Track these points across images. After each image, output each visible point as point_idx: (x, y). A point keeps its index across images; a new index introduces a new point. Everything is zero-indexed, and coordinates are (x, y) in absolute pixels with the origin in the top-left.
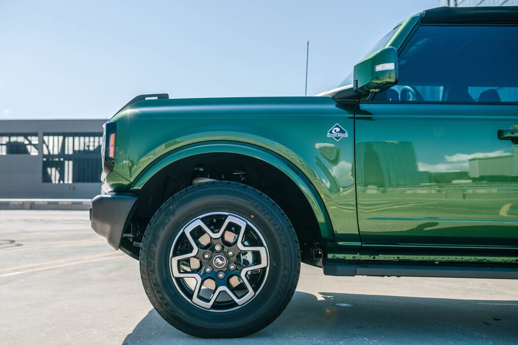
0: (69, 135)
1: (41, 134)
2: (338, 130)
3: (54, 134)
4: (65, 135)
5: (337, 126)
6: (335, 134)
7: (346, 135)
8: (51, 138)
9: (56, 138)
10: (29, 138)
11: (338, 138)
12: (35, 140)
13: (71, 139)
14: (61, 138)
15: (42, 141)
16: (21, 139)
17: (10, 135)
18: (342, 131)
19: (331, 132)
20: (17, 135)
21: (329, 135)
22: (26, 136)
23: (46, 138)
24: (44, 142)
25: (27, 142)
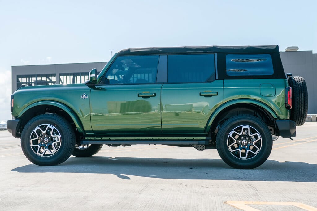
0: (78, 74)
1: (58, 75)
2: (85, 95)
3: (67, 74)
4: (75, 75)
5: (84, 94)
6: (84, 97)
7: (87, 97)
8: (65, 77)
9: (68, 77)
10: (50, 77)
11: (84, 98)
12: (54, 79)
13: (79, 77)
14: (72, 77)
15: (59, 80)
16: (44, 79)
17: (37, 76)
18: (86, 96)
19: (82, 96)
20: (42, 76)
21: (82, 97)
22: (47, 76)
23: (61, 77)
24: (60, 80)
25: (48, 80)
